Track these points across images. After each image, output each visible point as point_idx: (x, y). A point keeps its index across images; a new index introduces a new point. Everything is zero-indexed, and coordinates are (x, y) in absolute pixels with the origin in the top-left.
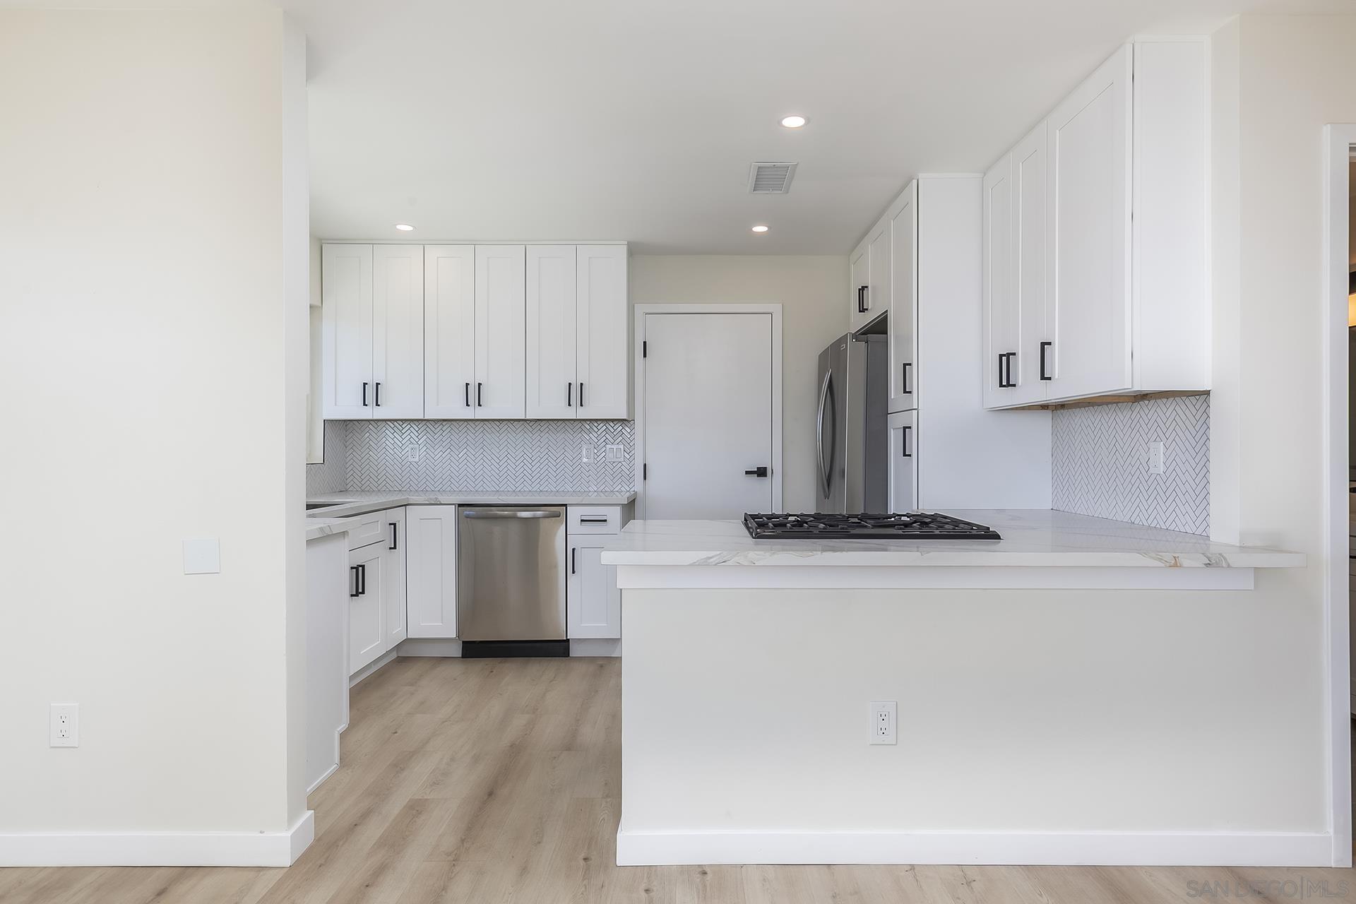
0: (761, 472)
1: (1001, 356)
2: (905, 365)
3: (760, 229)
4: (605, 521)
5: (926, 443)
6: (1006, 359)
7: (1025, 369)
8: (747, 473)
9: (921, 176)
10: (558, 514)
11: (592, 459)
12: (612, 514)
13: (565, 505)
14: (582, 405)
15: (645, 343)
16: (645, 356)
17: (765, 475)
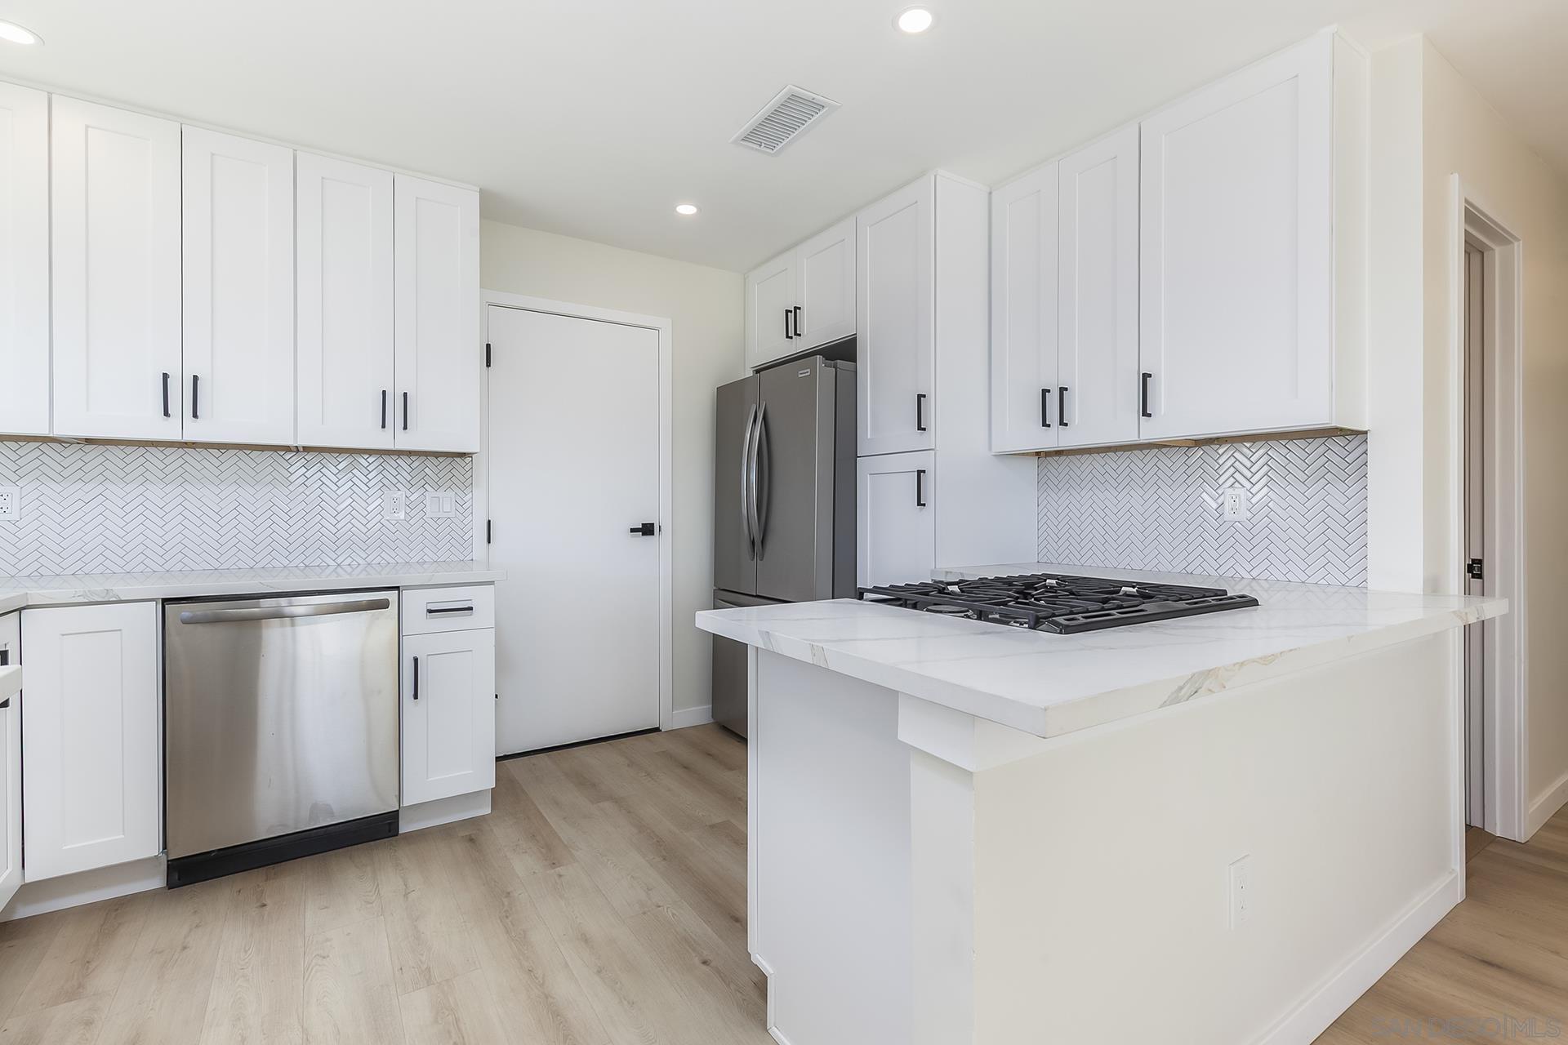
0: (647, 530)
1: (1046, 393)
2: (919, 397)
3: (686, 210)
4: (471, 608)
8: (630, 531)
9: (940, 173)
10: (384, 604)
11: (402, 515)
12: (482, 599)
13: (397, 588)
14: (405, 428)
15: (488, 346)
16: (488, 365)
17: (652, 533)
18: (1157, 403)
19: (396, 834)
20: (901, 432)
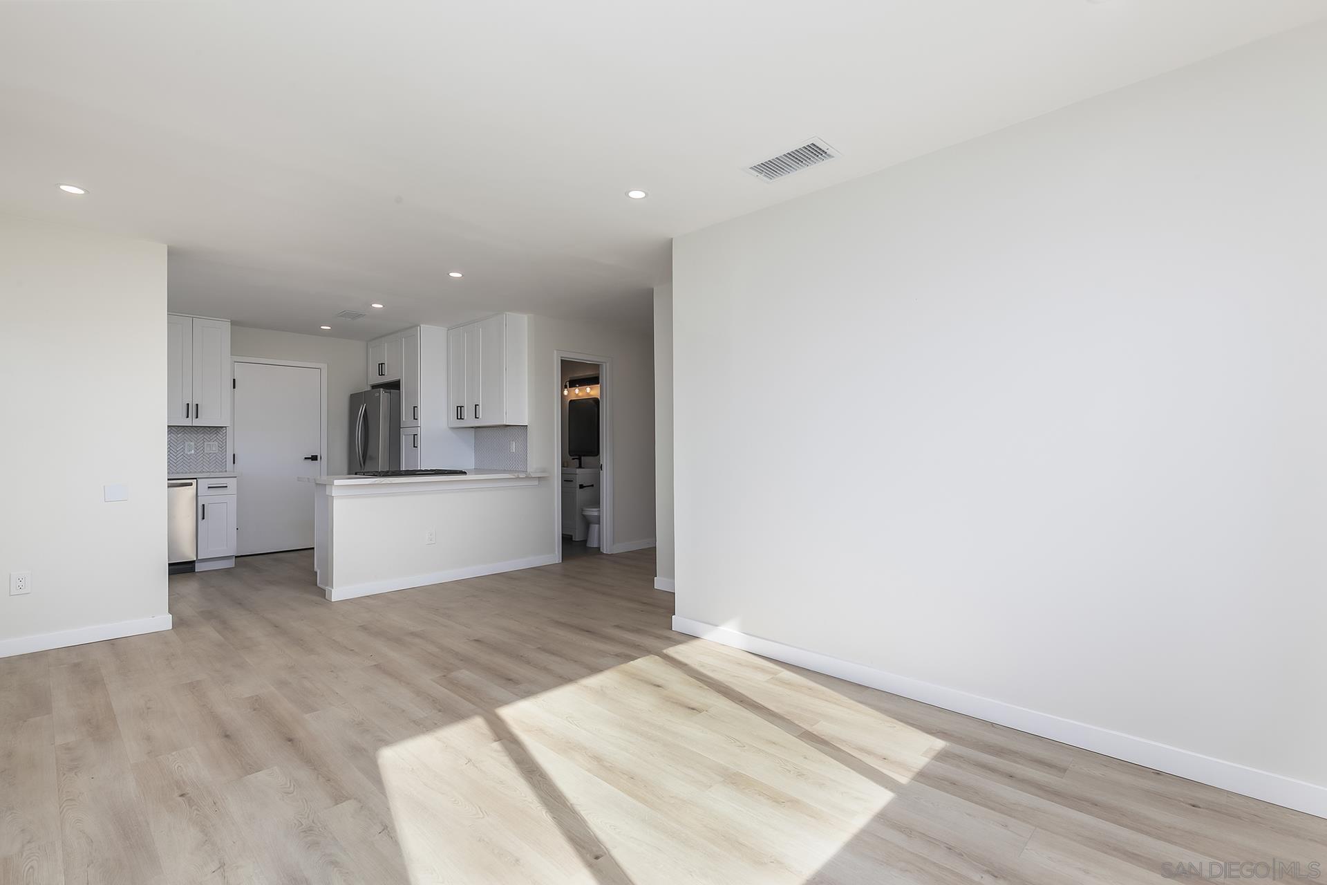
0: (314, 458)
1: (457, 407)
2: (414, 407)
3: (326, 328)
4: (226, 487)
5: (423, 442)
6: (460, 409)
7: (468, 413)
8: (306, 458)
9: (422, 325)
10: (191, 484)
11: (193, 452)
12: (232, 483)
13: (196, 479)
14: (197, 417)
15: (234, 380)
16: (234, 387)
17: (317, 460)
18: (480, 415)
19: (194, 571)
20: (410, 422)
